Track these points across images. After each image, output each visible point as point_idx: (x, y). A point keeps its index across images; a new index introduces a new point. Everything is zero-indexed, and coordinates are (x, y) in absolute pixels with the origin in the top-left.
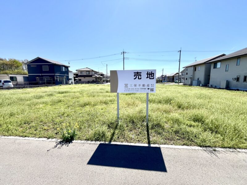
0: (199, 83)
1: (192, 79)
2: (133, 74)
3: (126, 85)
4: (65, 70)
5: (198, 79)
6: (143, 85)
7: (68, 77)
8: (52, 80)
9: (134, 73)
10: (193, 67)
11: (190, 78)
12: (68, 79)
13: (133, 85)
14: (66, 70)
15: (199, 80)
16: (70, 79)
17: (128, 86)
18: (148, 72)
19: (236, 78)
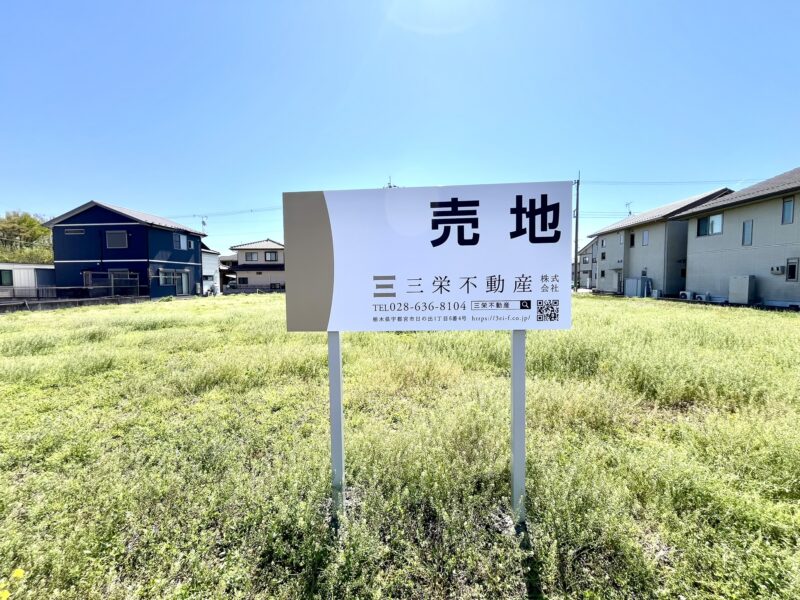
0: (648, 285)
1: (623, 274)
2: (429, 215)
3: (384, 285)
4: (189, 245)
5: (644, 274)
6: (493, 283)
7: (198, 269)
8: (137, 279)
9: (433, 205)
10: (622, 234)
11: (617, 270)
12: (199, 277)
13: (427, 284)
14: (192, 247)
15: (649, 276)
16: (206, 278)
17: (399, 287)
18: (519, 199)
19: (783, 268)
